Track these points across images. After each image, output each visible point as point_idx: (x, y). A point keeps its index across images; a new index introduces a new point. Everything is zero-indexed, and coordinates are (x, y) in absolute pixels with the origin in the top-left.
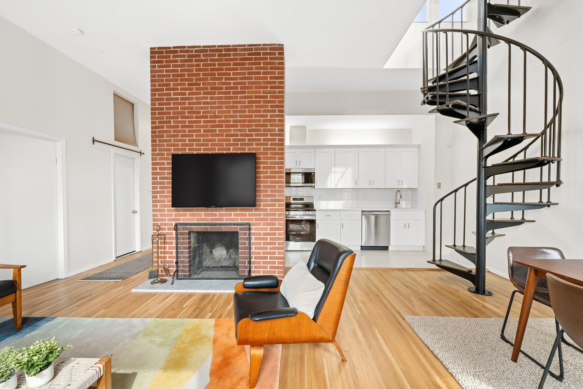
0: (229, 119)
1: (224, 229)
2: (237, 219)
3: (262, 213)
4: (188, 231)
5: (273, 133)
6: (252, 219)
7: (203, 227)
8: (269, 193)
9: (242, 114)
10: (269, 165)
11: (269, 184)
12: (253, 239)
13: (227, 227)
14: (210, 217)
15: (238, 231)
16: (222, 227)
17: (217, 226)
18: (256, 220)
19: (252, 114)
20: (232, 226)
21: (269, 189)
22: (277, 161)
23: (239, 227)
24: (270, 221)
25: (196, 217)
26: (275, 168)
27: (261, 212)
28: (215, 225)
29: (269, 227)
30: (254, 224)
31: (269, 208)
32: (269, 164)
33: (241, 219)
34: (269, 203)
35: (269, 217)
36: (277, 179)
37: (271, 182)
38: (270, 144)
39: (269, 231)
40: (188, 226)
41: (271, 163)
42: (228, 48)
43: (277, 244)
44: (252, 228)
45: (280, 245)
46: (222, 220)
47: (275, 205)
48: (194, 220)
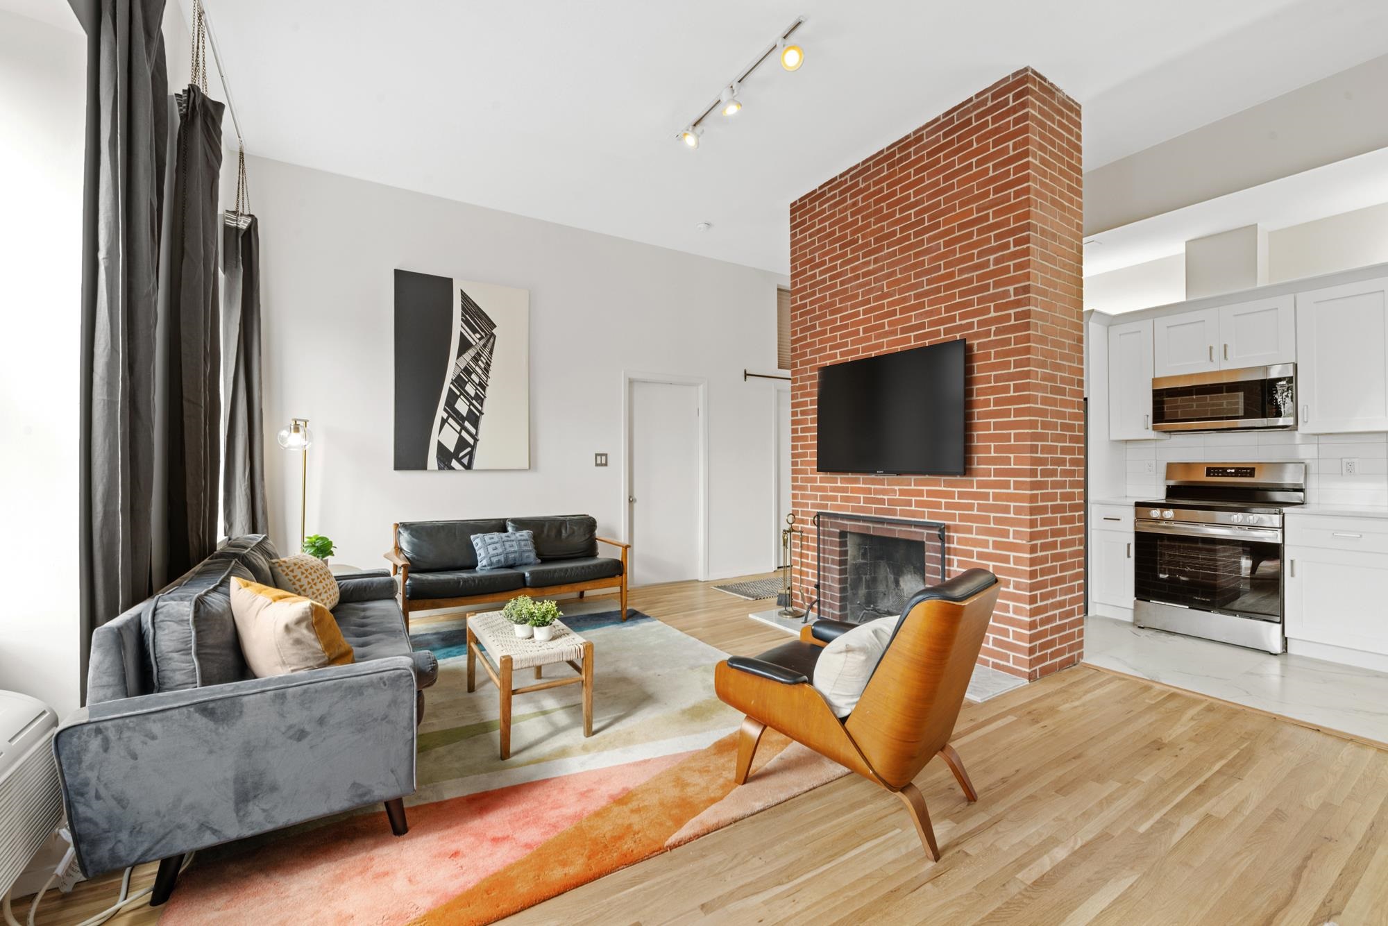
0: (907, 294)
1: (899, 532)
2: (922, 514)
3: (976, 502)
4: (838, 531)
5: (1001, 301)
6: (953, 517)
7: (861, 524)
8: (993, 454)
9: (933, 276)
10: (993, 384)
11: (992, 432)
12: (956, 564)
13: (904, 529)
14: (874, 506)
15: (925, 540)
16: (895, 528)
17: (885, 526)
18: (963, 517)
19: (953, 269)
20: (913, 529)
21: (992, 444)
22: (1012, 370)
23: (925, 531)
24: (994, 524)
25: (851, 504)
26: (1007, 389)
27: (973, 501)
28: (882, 521)
29: (991, 539)
30: (957, 529)
31: (991, 491)
32: (992, 381)
33: (931, 515)
34: (992, 478)
35: (992, 515)
36: (1012, 419)
37: (997, 426)
38: (994, 331)
39: (990, 550)
40: (839, 521)
41: (997, 379)
42: (904, 144)
43: (1011, 586)
44: (953, 537)
45: (1019, 590)
46: (894, 512)
47: (1006, 485)
48: (847, 508)
